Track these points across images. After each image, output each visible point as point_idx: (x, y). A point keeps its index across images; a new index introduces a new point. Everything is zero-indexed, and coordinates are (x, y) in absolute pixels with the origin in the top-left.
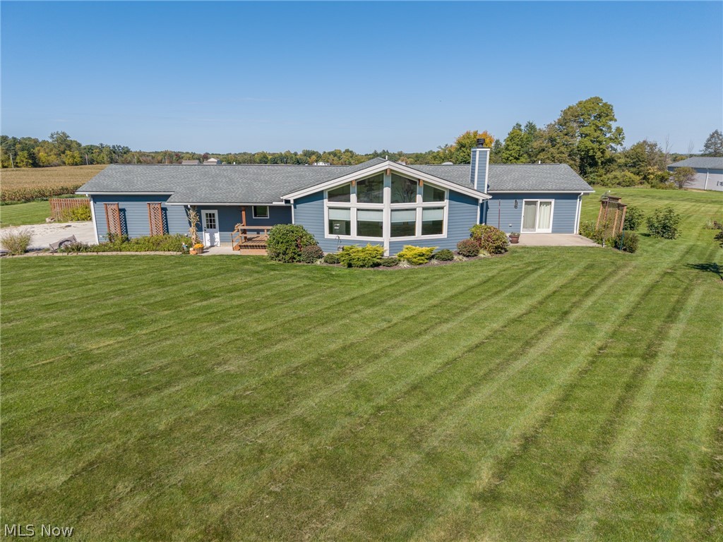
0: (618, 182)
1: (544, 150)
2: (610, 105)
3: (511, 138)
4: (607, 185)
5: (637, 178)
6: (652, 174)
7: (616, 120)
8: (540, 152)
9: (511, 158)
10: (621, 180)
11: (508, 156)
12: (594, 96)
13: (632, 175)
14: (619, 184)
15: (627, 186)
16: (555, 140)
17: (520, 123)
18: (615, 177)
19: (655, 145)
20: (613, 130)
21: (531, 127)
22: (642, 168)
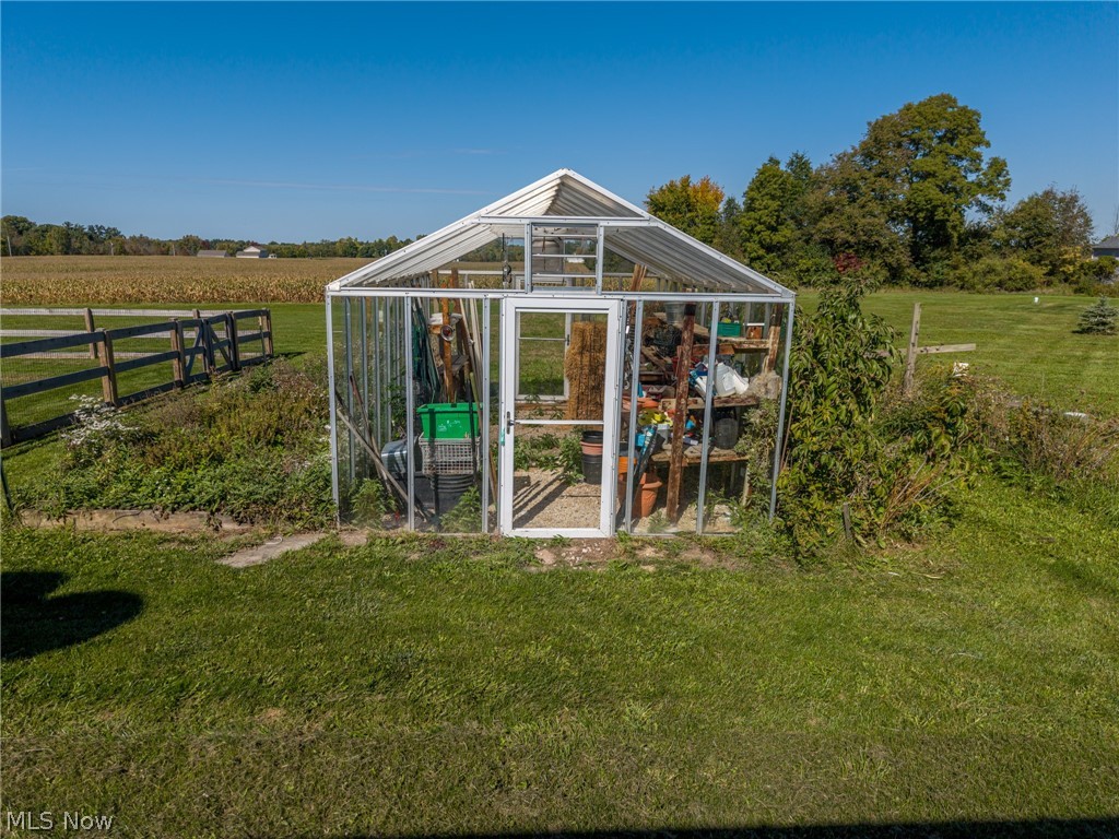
0: (997, 279)
1: (830, 210)
2: (975, 113)
3: (759, 184)
4: (973, 287)
5: (1038, 272)
6: (1071, 262)
7: (988, 144)
8: (822, 216)
9: (759, 228)
10: (1005, 276)
11: (754, 223)
12: (938, 93)
13: (1027, 265)
14: (1000, 285)
15: (1019, 290)
16: (856, 188)
17: (778, 157)
18: (991, 270)
19: (1074, 199)
20: (984, 166)
21: (800, 164)
22: (1048, 251)
